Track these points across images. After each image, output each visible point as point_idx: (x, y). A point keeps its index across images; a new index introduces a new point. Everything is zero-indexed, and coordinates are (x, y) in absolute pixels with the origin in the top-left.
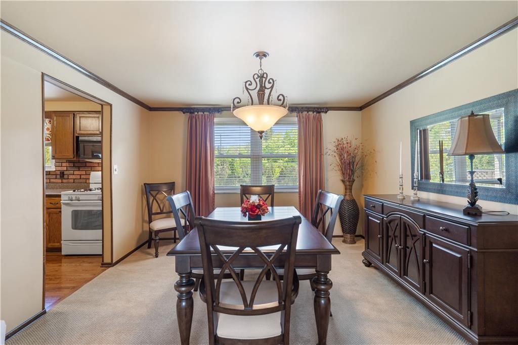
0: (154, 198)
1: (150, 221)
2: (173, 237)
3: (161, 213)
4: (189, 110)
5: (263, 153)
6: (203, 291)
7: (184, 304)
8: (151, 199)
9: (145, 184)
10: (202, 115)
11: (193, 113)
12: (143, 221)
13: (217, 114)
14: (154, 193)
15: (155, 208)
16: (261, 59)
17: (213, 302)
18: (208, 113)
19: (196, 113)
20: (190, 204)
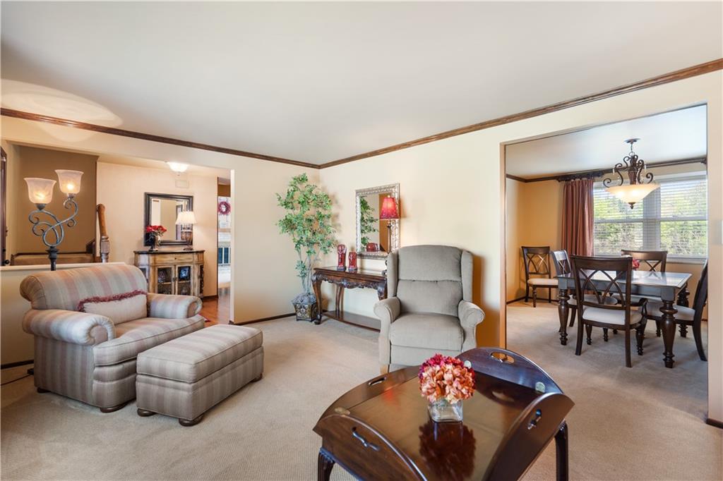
0: (531, 260)
1: (527, 278)
2: (548, 298)
3: (537, 273)
4: (564, 178)
5: (663, 216)
6: (574, 295)
7: (563, 307)
8: (527, 261)
9: (522, 247)
10: (579, 182)
11: (569, 180)
12: (520, 279)
13: (597, 178)
14: (530, 255)
15: (531, 269)
16: (632, 143)
17: (580, 299)
18: (586, 179)
19: (573, 180)
20: (566, 260)
